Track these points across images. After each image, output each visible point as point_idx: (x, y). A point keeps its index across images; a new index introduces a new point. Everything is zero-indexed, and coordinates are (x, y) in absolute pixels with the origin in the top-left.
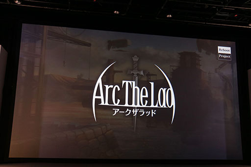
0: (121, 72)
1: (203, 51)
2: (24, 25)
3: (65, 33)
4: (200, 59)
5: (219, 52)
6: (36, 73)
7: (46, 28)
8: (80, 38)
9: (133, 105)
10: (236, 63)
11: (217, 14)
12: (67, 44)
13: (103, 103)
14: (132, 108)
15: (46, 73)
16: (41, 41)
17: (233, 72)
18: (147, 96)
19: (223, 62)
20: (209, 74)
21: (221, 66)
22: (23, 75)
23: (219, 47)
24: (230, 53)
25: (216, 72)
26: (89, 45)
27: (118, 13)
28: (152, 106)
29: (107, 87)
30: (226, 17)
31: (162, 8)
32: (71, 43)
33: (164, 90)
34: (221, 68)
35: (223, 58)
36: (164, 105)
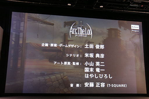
0: (73, 41)
1: (122, 28)
2: (13, 13)
3: (38, 18)
4: (120, 33)
5: (132, 28)
6: (21, 42)
7: (27, 15)
8: (48, 21)
9: (81, 34)
10: (142, 35)
11: (131, 5)
12: (39, 24)
13: (72, 33)
14: (80, 35)
15: (27, 42)
16: (23, 22)
17: (140, 40)
18: (84, 32)
19: (134, 35)
20: (126, 41)
21: (133, 37)
22: (13, 43)
23: (132, 25)
24: (138, 29)
25: (130, 40)
26: (53, 25)
27: (70, 5)
28: (86, 34)
29: (74, 29)
30: (136, 7)
31: (97, 2)
32: (41, 23)
33: (89, 30)
34: (133, 38)
35: (135, 32)
36: (89, 34)
